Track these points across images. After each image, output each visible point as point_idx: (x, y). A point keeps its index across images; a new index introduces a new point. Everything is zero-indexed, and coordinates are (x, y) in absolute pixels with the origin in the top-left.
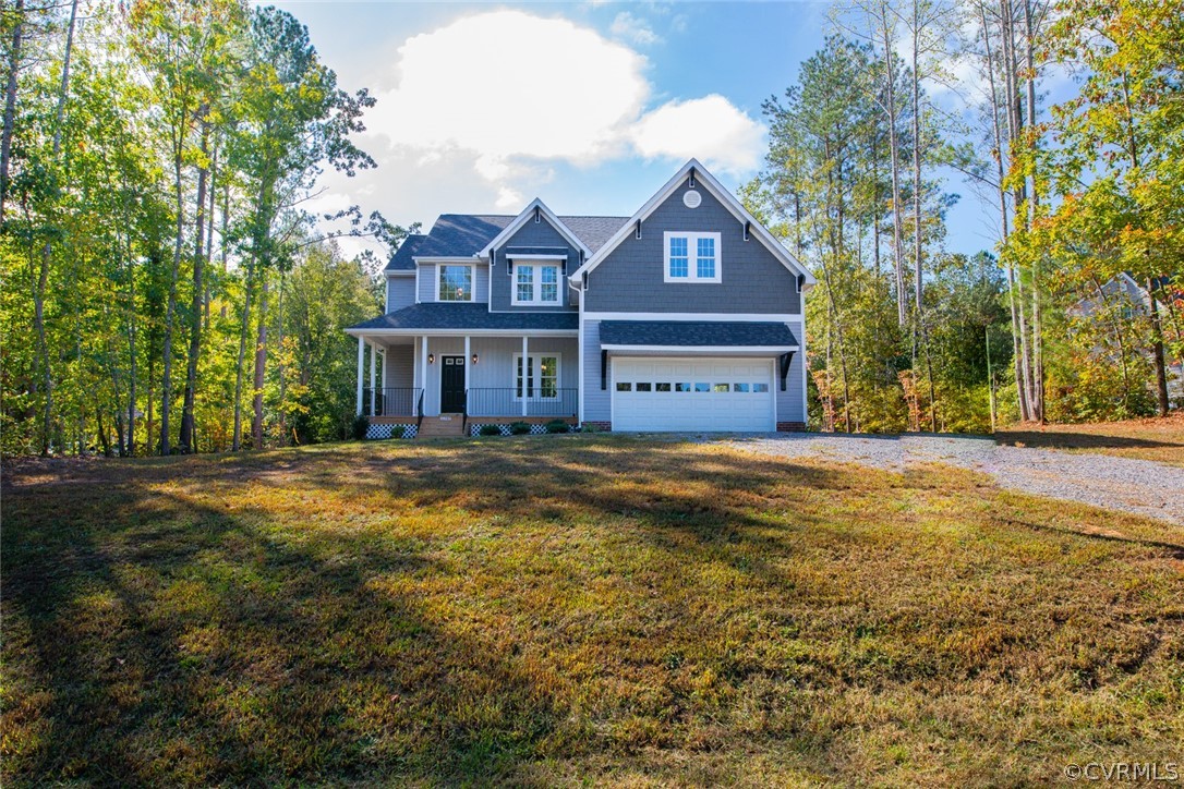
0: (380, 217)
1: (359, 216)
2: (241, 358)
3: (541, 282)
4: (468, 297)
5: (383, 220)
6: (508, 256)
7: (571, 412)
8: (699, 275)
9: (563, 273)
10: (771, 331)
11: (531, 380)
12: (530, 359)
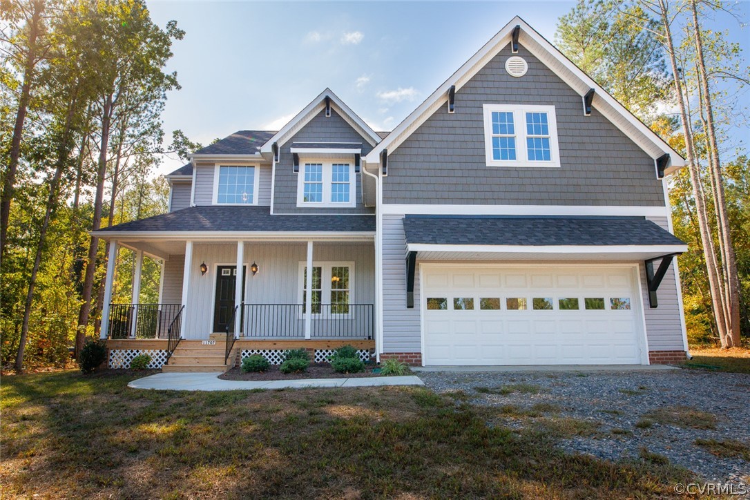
6: (293, 150)
7: (367, 334)
8: (531, 157)
9: (356, 171)
10: (636, 227)
11: (319, 294)
12: (319, 269)
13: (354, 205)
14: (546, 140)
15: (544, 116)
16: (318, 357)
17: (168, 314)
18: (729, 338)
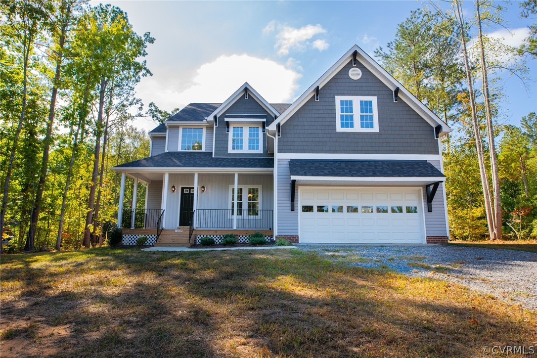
0: (154, 106)
1: (142, 105)
2: (67, 189)
3: (248, 137)
4: (200, 147)
5: (156, 108)
6: (226, 120)
7: (269, 227)
8: (362, 126)
9: (263, 132)
10: (420, 167)
11: (241, 204)
12: (241, 190)
13: (262, 152)
14: (371, 117)
15: (371, 102)
16: (241, 240)
17: (150, 216)
18: (495, 234)
